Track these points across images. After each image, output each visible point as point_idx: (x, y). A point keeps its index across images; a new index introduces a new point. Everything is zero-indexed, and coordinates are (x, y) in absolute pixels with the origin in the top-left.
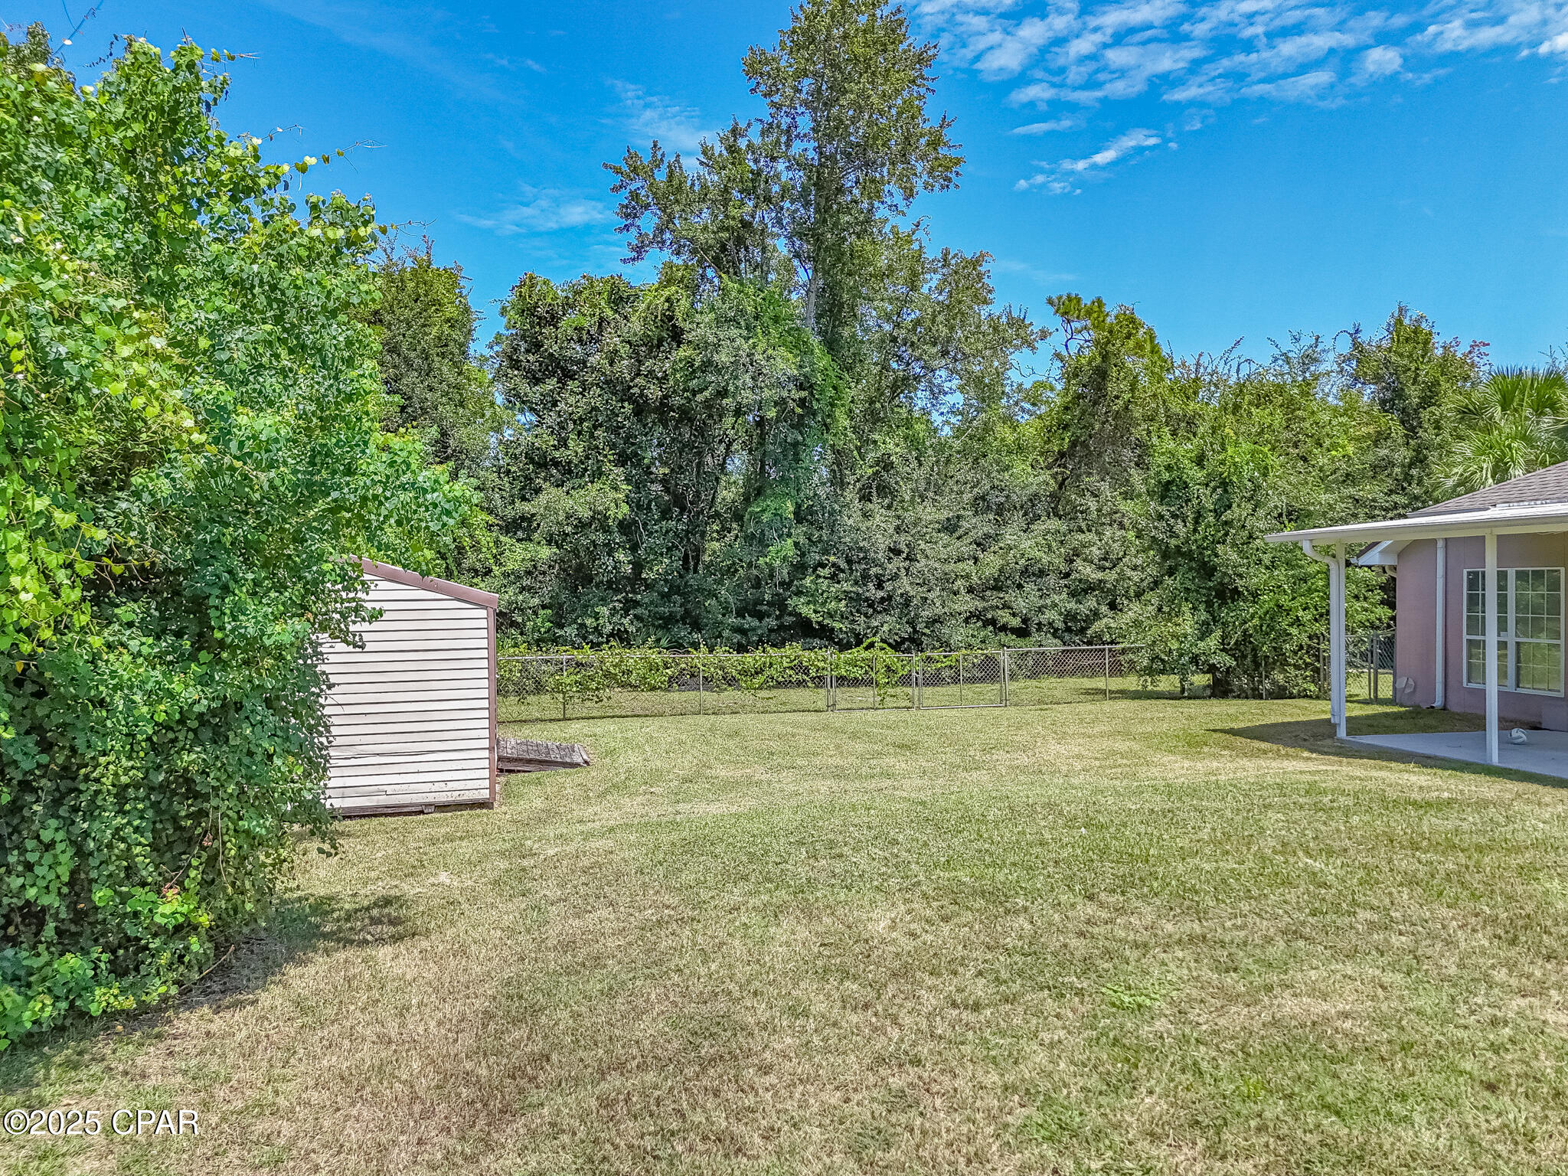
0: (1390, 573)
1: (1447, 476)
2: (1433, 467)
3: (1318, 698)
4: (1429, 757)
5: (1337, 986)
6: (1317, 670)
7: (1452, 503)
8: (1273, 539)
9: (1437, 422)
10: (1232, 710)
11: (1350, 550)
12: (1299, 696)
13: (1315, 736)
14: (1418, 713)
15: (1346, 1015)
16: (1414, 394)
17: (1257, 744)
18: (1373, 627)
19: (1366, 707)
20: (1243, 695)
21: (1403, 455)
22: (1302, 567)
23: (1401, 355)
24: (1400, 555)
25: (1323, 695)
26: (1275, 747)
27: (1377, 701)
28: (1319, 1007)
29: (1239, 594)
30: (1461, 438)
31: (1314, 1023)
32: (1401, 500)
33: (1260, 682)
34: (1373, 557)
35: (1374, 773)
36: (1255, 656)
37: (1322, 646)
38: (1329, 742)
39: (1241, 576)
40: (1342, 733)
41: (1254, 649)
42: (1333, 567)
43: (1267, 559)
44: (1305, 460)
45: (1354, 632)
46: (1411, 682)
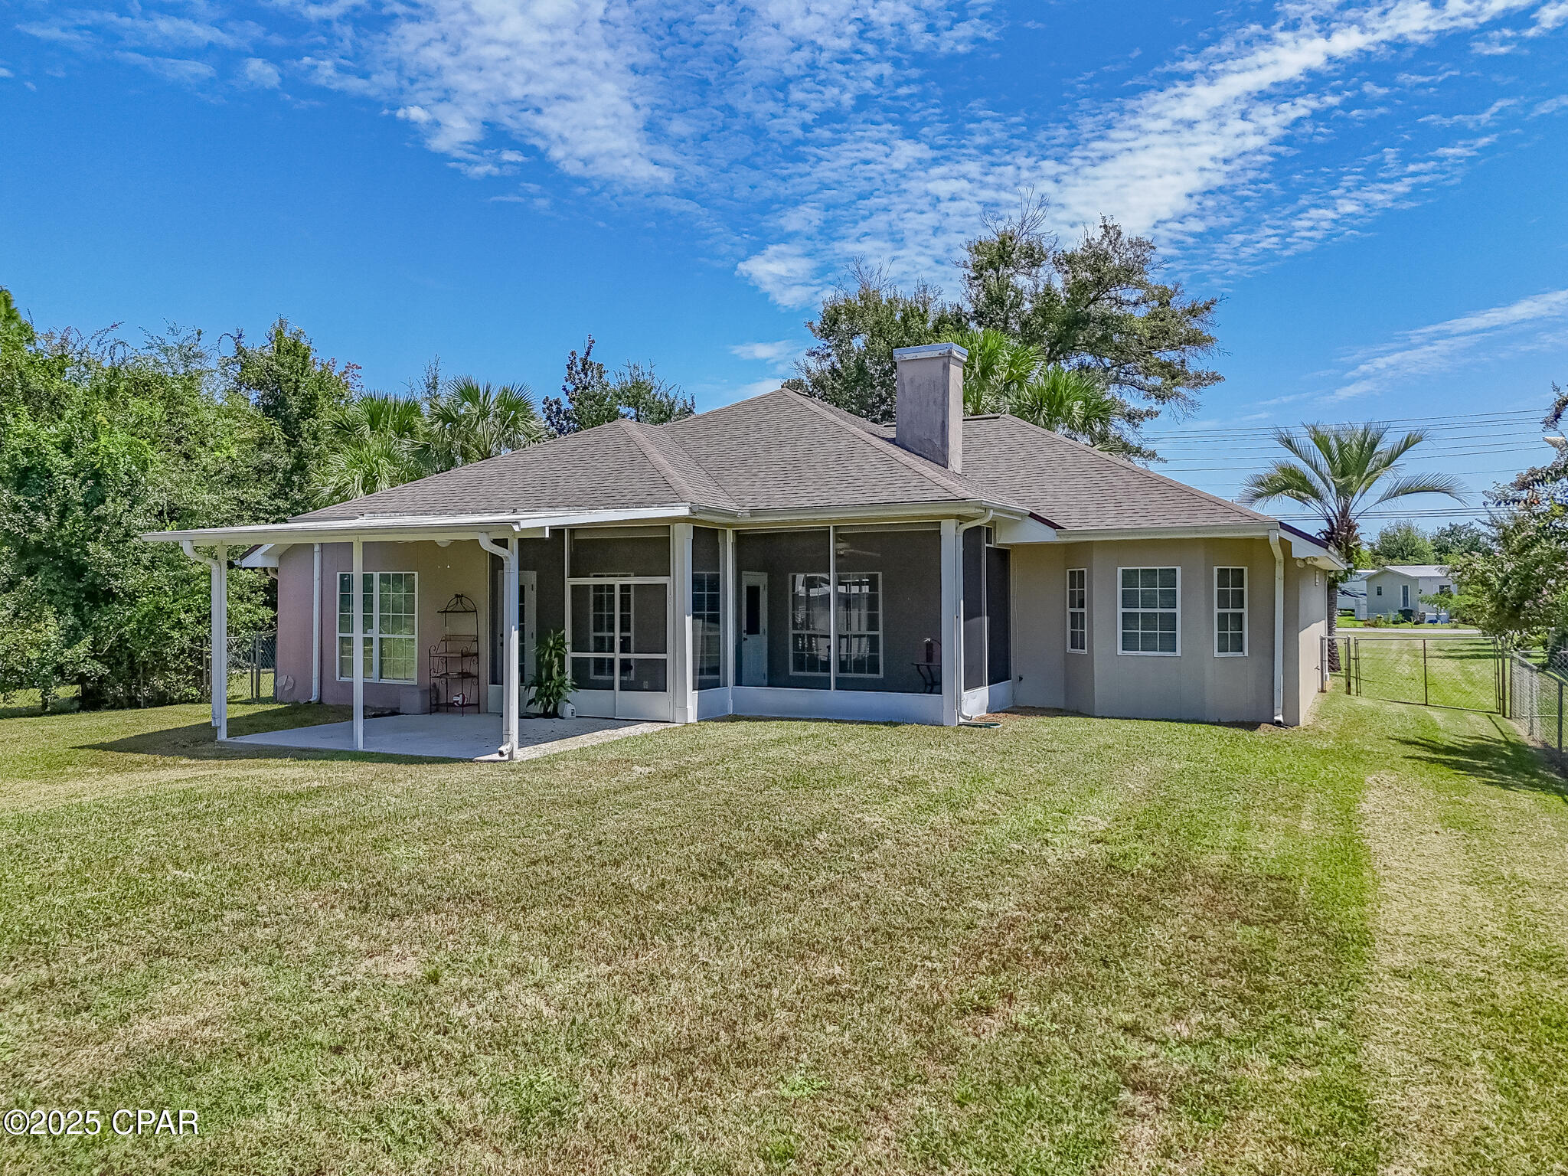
0: (272, 575)
1: (324, 485)
2: (313, 475)
3: (200, 701)
4: (304, 750)
5: (199, 995)
6: (200, 673)
7: (326, 511)
8: (152, 538)
9: (315, 433)
10: (104, 723)
11: (232, 551)
12: (180, 701)
13: (195, 742)
14: (296, 709)
15: (205, 1023)
16: (294, 404)
17: (131, 756)
18: (255, 627)
19: (248, 707)
20: (118, 705)
21: (285, 461)
22: (185, 568)
23: (282, 365)
24: (281, 558)
25: (204, 698)
26: (151, 758)
27: (259, 700)
28: (176, 1022)
29: (115, 596)
30: (335, 450)
31: (171, 1041)
32: (283, 504)
33: (137, 690)
34: (256, 560)
35: (252, 772)
36: (132, 662)
37: (205, 649)
38: (209, 746)
39: (116, 577)
40: (222, 736)
41: (131, 656)
42: (215, 568)
43: (146, 558)
44: (187, 457)
45: (237, 633)
46: (291, 679)
